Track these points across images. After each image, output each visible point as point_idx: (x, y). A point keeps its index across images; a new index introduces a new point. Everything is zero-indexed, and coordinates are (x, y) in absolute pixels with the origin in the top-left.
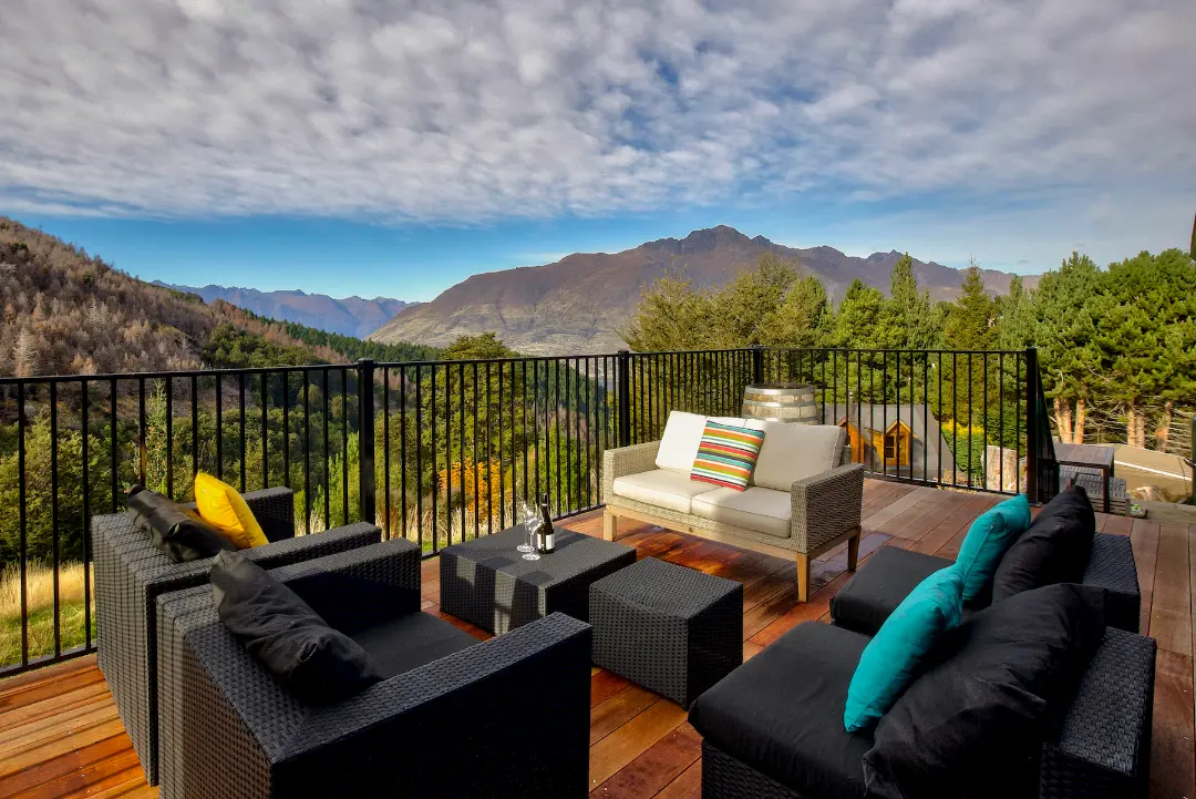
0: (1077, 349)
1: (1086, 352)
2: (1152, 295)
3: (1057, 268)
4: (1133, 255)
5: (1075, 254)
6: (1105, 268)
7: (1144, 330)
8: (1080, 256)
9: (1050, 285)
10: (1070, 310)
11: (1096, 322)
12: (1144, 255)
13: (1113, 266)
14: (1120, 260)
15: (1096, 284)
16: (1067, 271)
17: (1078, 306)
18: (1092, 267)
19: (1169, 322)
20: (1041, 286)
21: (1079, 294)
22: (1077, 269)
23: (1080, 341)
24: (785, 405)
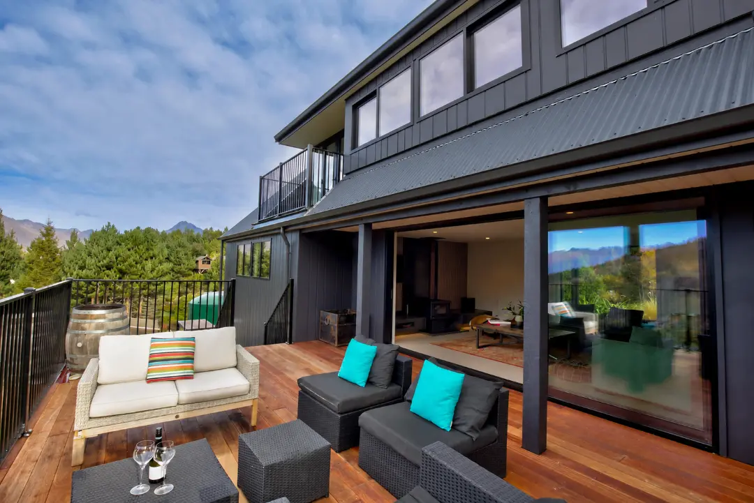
0: (107, 271)
1: (111, 273)
2: (141, 247)
3: (99, 229)
4: (134, 228)
5: (109, 223)
6: (122, 232)
7: (136, 263)
8: (111, 224)
9: (95, 238)
10: (105, 252)
11: (117, 258)
12: (138, 228)
13: (126, 232)
14: (128, 229)
15: (118, 239)
16: (103, 230)
17: (109, 250)
18: (116, 231)
19: (146, 260)
20: (91, 237)
21: (110, 243)
22: (109, 231)
23: (109, 268)
24: (114, 320)
